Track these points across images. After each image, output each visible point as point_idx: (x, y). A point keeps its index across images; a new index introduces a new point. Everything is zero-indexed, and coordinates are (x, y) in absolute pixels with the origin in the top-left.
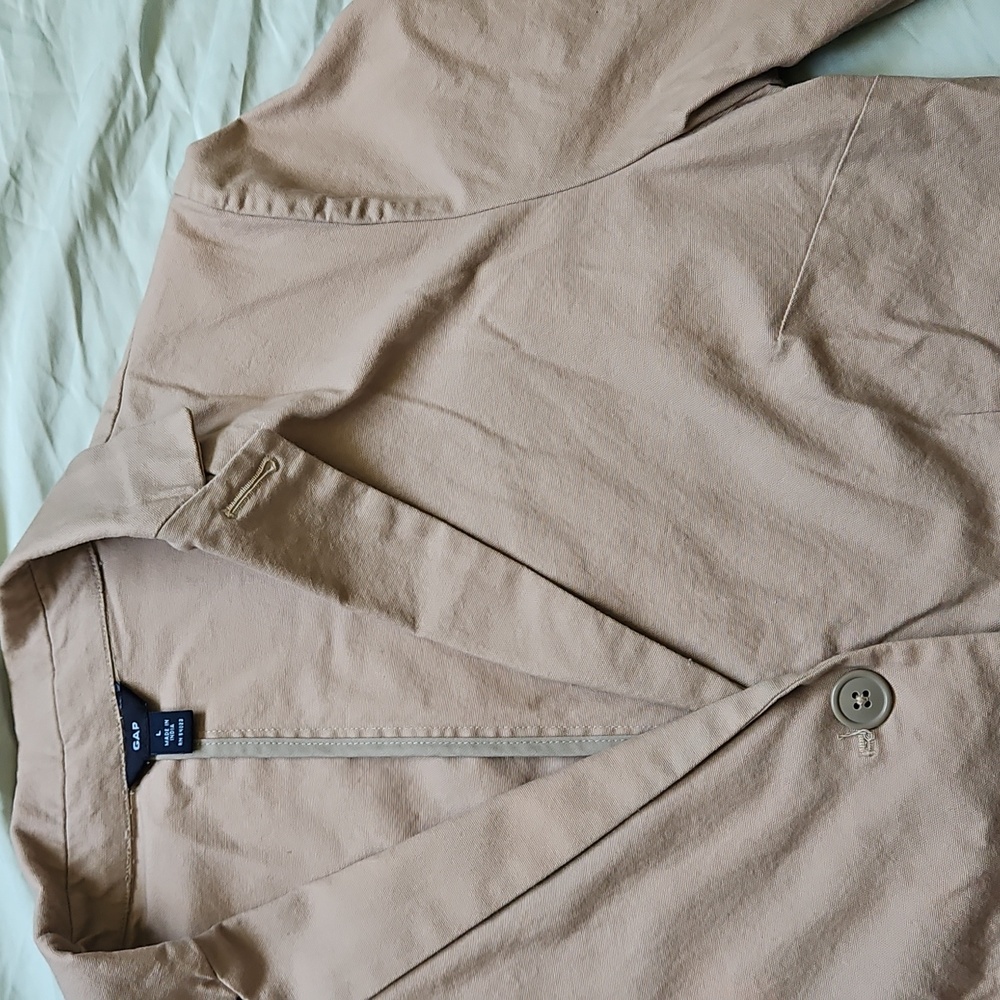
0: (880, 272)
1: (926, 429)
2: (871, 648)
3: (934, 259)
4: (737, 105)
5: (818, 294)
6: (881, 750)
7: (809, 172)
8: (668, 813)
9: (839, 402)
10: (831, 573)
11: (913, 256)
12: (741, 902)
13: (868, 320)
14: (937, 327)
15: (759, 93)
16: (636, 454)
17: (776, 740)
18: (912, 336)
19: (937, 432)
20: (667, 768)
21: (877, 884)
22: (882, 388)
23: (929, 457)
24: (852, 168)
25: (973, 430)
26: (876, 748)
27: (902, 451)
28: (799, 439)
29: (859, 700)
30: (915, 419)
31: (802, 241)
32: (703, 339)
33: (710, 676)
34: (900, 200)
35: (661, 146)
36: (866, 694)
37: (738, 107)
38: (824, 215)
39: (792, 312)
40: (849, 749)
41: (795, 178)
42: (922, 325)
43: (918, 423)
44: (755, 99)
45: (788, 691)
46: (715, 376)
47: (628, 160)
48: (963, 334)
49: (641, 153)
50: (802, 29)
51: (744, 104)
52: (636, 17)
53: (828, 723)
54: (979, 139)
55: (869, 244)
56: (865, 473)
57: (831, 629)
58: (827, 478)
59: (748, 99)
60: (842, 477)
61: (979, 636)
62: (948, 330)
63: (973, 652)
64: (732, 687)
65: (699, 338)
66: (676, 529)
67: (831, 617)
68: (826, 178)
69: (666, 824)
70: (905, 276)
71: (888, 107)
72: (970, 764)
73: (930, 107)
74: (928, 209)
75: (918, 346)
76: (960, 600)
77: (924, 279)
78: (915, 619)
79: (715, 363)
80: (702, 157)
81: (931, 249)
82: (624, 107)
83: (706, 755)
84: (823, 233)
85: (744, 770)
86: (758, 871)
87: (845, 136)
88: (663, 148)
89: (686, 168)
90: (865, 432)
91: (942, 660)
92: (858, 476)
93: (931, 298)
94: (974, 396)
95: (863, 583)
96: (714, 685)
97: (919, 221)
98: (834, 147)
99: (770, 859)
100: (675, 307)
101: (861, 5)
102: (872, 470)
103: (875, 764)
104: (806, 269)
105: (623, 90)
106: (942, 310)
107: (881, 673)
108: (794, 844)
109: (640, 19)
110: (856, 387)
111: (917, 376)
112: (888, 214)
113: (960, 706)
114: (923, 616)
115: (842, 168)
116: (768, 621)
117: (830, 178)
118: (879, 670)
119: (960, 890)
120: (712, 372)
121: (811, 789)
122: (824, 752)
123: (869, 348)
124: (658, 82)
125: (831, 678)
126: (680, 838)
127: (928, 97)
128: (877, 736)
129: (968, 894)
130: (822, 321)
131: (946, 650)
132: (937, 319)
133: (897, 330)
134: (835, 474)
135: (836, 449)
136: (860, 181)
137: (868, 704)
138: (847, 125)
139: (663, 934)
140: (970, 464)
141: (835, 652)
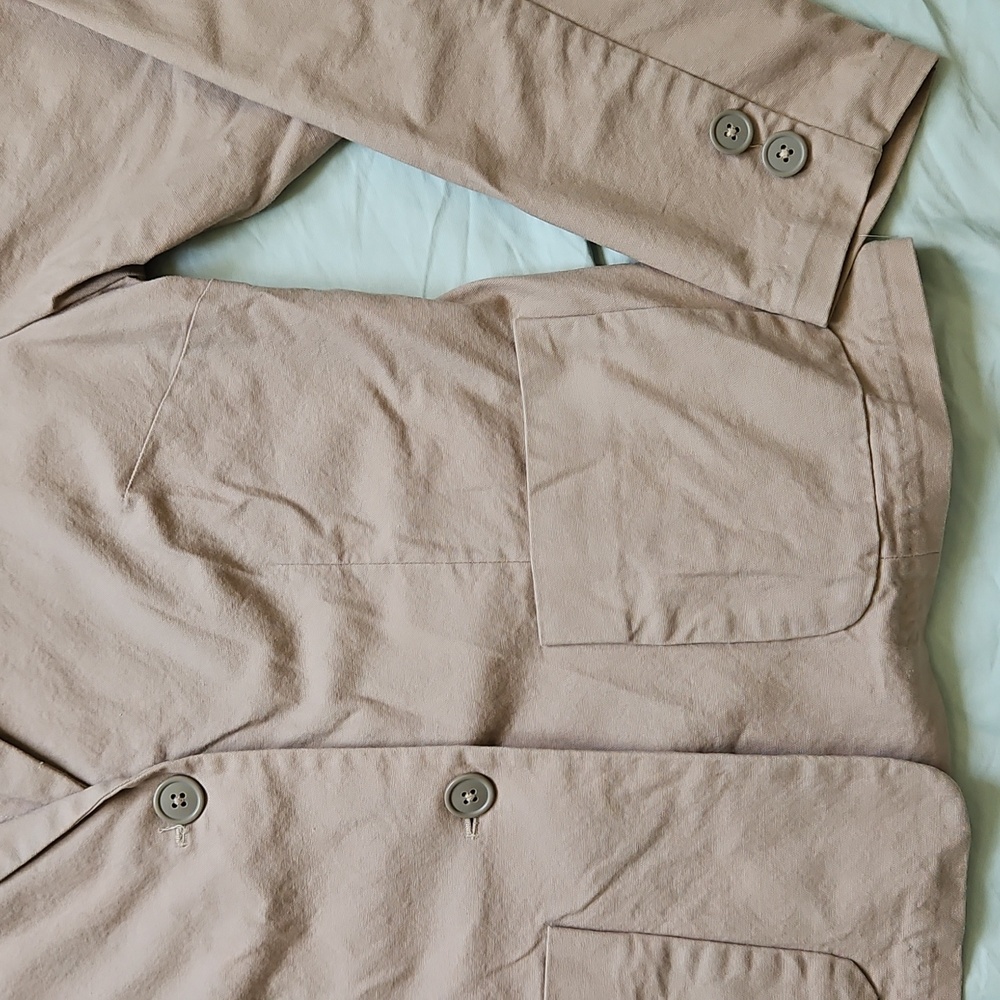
0: (214, 444)
1: (250, 576)
2: (185, 759)
3: (259, 435)
4: (103, 291)
5: (163, 459)
6: (193, 842)
7: (160, 354)
8: (15, 892)
9: (173, 551)
10: (167, 692)
11: (242, 432)
12: (77, 964)
13: (205, 483)
14: (259, 492)
15: (120, 283)
16: (12, 583)
17: (107, 832)
18: (238, 498)
19: (259, 578)
20: (14, 855)
21: (184, 950)
22: (215, 540)
23: (247, 601)
24: (195, 353)
25: (287, 578)
26: (189, 841)
27: (223, 595)
28: (142, 580)
29: (176, 801)
30: (241, 567)
31: (150, 414)
32: (66, 490)
33: (58, 777)
34: (234, 385)
35: (36, 321)
36: (182, 795)
37: (103, 293)
38: (170, 392)
39: (138, 473)
40: (168, 840)
41: (148, 358)
42: (247, 490)
43: (243, 570)
44: (117, 288)
45: (112, 794)
46: (74, 523)
47: (9, 331)
48: (280, 499)
49: (18, 327)
50: (148, 236)
51: (108, 291)
52: (25, 203)
53: (151, 818)
54: (294, 339)
55: (206, 419)
56: (194, 611)
57: (162, 739)
58: (163, 613)
59: (111, 286)
60: (176, 614)
61: (271, 752)
62: (268, 495)
63: (265, 764)
64: (76, 787)
65: (62, 489)
66: (42, 649)
67: (163, 730)
68: (174, 360)
69: (14, 901)
70: (234, 448)
71: (216, 309)
72: (257, 856)
73: (251, 311)
74: (255, 392)
75: (242, 507)
76: (266, 719)
77: (250, 451)
78: (230, 734)
79: (74, 511)
80: (68, 335)
81: (257, 427)
82: (13, 280)
83: (45, 846)
84: (167, 408)
85: (80, 858)
86: (91, 939)
87: (184, 328)
88: (37, 323)
89: (56, 342)
90: (194, 577)
91: (242, 771)
92: (188, 613)
93: (256, 467)
94: (287, 551)
95: (191, 701)
96: (62, 783)
97: (247, 402)
98: (177, 336)
99: (101, 929)
100: (42, 462)
101: (199, 219)
102: (199, 609)
103: (188, 853)
104: (151, 438)
105: (12, 265)
106: (264, 478)
107: (197, 779)
108: (122, 918)
109: (29, 205)
110: (191, 538)
111: (242, 531)
112: (223, 395)
113: (253, 809)
114: (236, 731)
115: (186, 353)
116: (113, 731)
117: (176, 360)
118: (194, 776)
119: (244, 957)
120: (72, 519)
121: (136, 874)
122: (146, 842)
123: (205, 506)
124: (44, 261)
125: (156, 781)
126: (27, 911)
127: (248, 304)
128: (191, 830)
129: (250, 960)
130: (167, 481)
131: (245, 762)
132: (259, 485)
133: (226, 492)
134: (169, 611)
135: (173, 590)
136: (202, 364)
137: (184, 804)
138: (184, 320)
139: (9, 992)
140: (283, 606)
141: (164, 759)
